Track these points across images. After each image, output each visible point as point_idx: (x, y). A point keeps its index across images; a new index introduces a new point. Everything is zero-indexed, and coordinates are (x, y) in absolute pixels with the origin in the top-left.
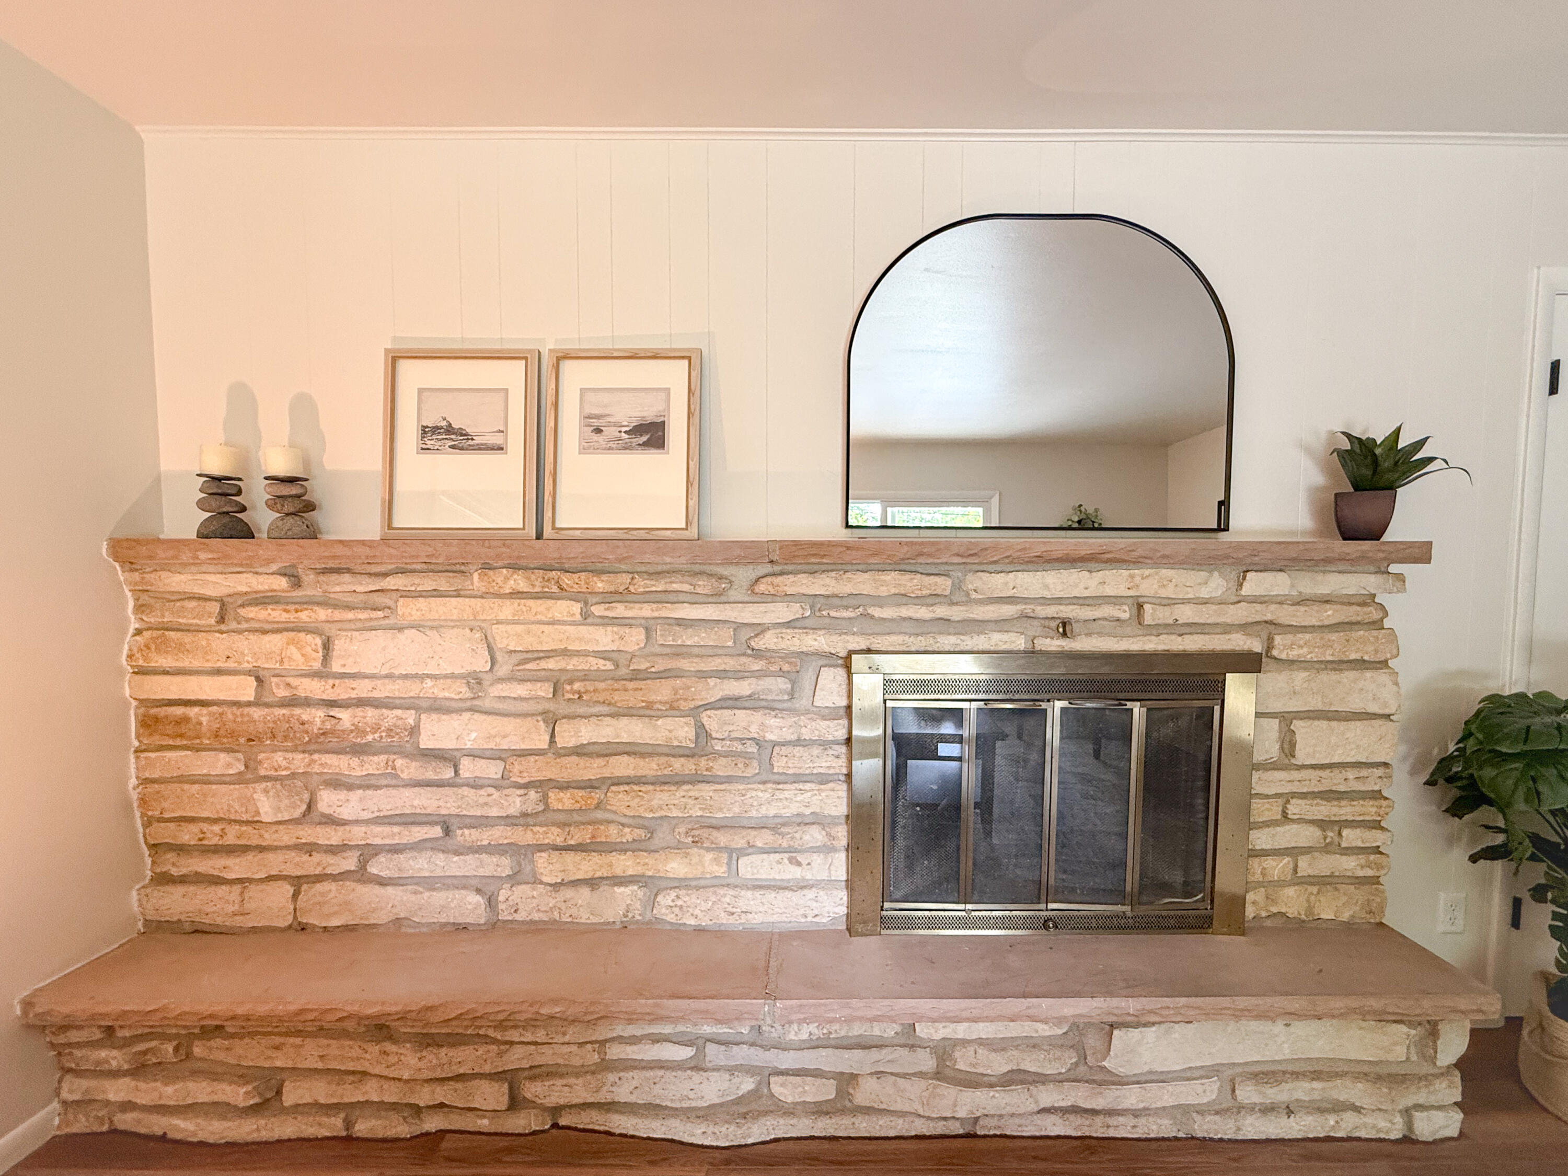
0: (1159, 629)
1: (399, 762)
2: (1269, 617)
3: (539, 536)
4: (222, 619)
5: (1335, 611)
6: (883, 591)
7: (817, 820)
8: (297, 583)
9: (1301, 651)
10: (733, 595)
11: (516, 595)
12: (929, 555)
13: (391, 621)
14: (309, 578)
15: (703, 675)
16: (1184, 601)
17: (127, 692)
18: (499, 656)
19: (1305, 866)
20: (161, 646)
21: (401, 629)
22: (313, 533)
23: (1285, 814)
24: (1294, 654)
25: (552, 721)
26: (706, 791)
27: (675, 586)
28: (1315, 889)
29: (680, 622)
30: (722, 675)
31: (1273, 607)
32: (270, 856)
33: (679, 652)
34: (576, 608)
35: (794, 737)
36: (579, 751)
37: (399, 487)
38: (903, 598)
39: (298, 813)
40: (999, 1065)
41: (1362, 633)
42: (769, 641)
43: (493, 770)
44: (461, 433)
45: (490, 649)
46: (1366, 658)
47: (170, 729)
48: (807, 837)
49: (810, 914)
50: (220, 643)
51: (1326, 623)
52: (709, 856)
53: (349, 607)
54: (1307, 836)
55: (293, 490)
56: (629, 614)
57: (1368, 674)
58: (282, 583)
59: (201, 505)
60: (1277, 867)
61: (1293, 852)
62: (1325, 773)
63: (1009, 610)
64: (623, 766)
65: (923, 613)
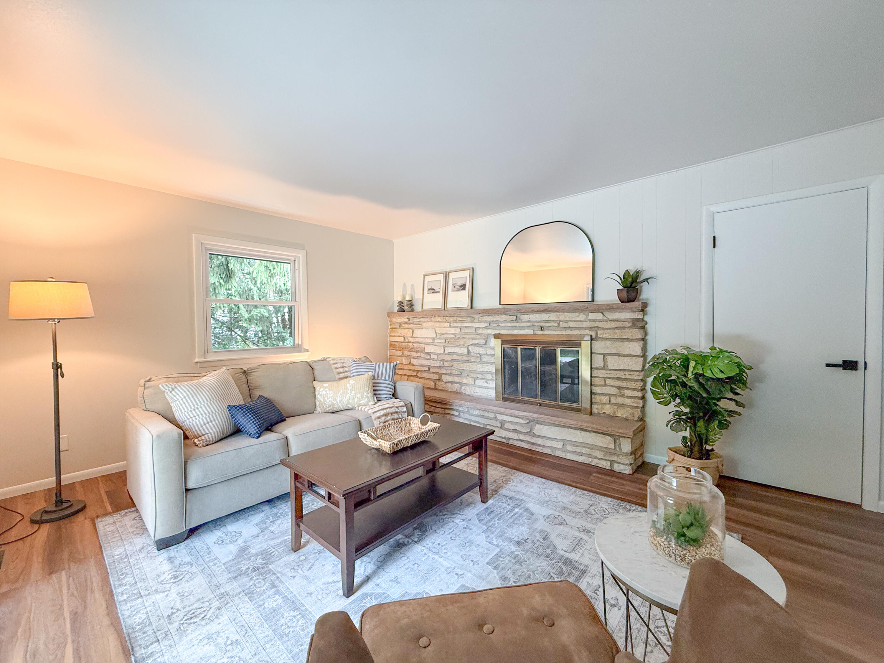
0: (565, 328)
1: (421, 354)
2: (596, 325)
3: (444, 310)
4: (400, 327)
5: (615, 323)
6: (502, 320)
7: (490, 373)
8: (409, 319)
9: (607, 335)
10: (475, 321)
11: (439, 321)
12: (509, 311)
13: (422, 327)
14: (411, 319)
15: (469, 339)
16: (571, 321)
17: (388, 339)
18: (437, 334)
19: (613, 400)
20: (392, 331)
21: (423, 328)
22: (413, 310)
23: (605, 383)
24: (604, 336)
25: (444, 347)
26: (470, 364)
27: (463, 319)
28: (616, 407)
29: (466, 327)
30: (473, 339)
31: (597, 323)
32: (405, 371)
33: (466, 334)
34: (448, 324)
35: (485, 353)
36: (449, 354)
37: (424, 301)
38: (506, 321)
39: (408, 363)
40: (512, 427)
41: (626, 330)
42: (480, 331)
43: (436, 357)
44: (434, 289)
45: (436, 333)
46: (629, 338)
47: (393, 346)
48: (488, 376)
49: (489, 395)
50: (400, 331)
51: (613, 327)
52: (470, 379)
53: (416, 324)
54: (614, 391)
55: (409, 303)
56: (457, 325)
57: (631, 343)
58: (407, 320)
59: (398, 306)
60: (605, 399)
61: (610, 395)
62: (618, 372)
63: (529, 324)
64: (455, 357)
65: (509, 325)
